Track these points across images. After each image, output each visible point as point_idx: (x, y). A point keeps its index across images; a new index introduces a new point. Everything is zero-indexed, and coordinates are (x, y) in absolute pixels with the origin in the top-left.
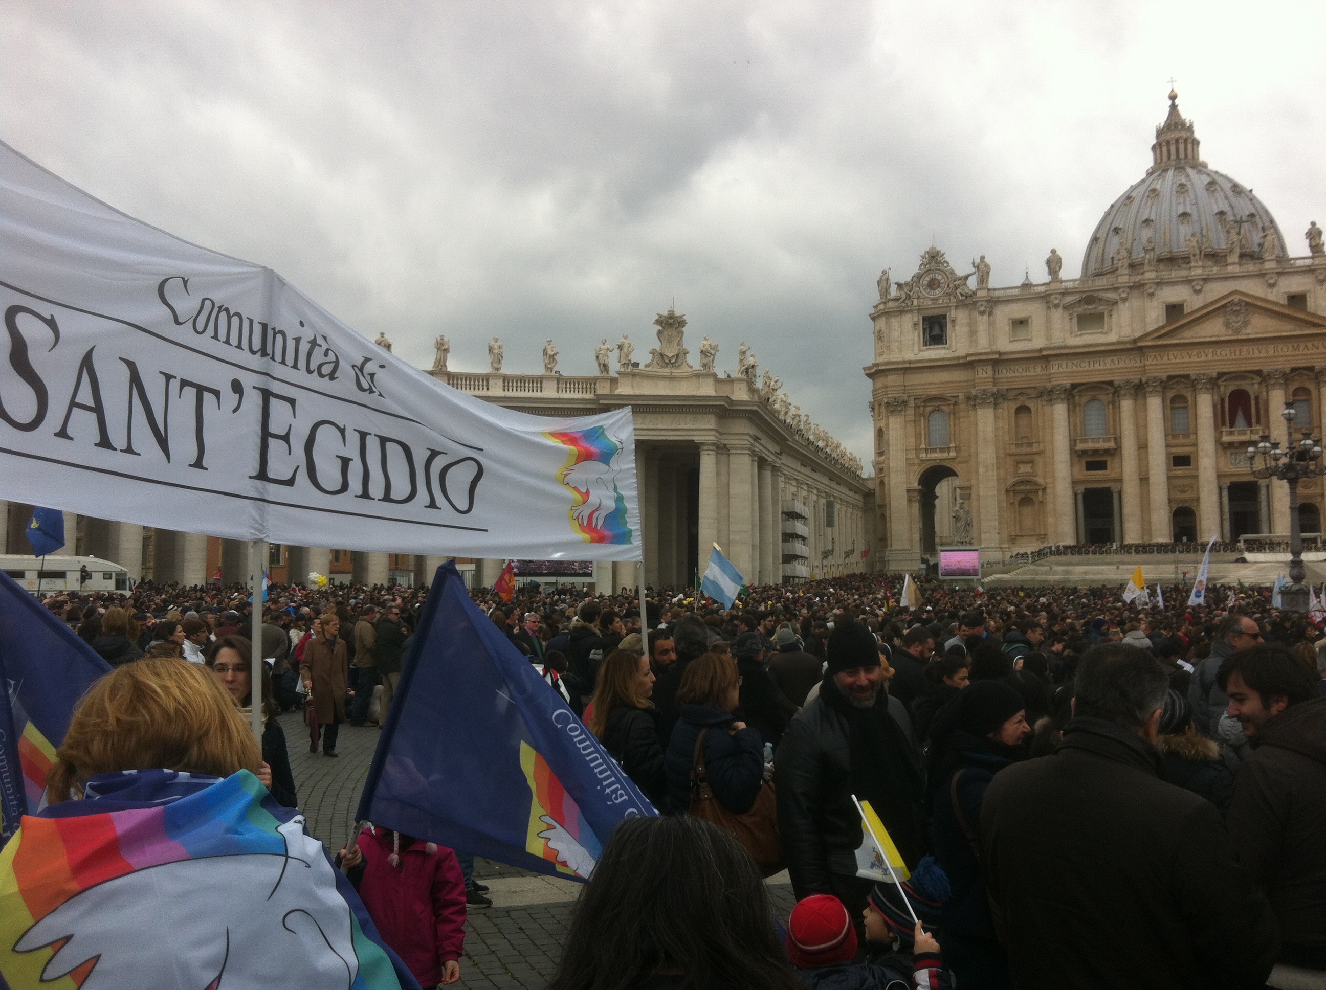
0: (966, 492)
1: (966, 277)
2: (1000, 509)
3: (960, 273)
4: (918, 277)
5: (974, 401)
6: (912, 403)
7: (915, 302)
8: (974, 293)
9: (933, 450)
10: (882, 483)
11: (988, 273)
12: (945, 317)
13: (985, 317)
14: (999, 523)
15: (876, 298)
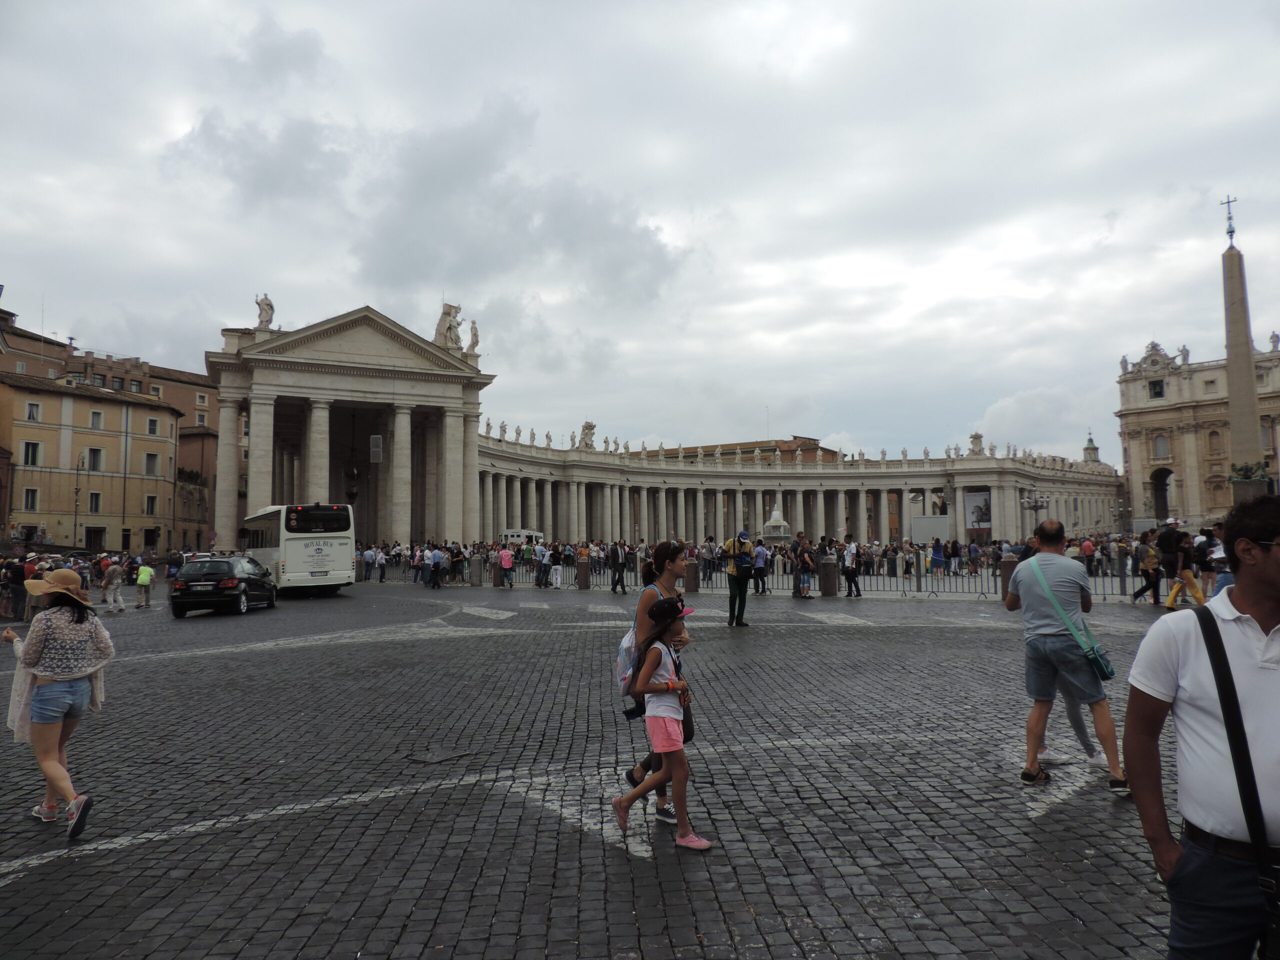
0: (1180, 484)
1: (1174, 358)
2: (1201, 493)
3: (1171, 355)
4: (1145, 359)
5: (1182, 430)
6: (1144, 432)
7: (1144, 374)
8: (1180, 367)
9: (1158, 459)
10: (1127, 479)
11: (1188, 355)
12: (1162, 381)
13: (1187, 381)
14: (1201, 501)
15: (1119, 372)
